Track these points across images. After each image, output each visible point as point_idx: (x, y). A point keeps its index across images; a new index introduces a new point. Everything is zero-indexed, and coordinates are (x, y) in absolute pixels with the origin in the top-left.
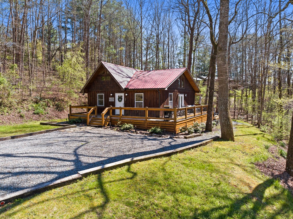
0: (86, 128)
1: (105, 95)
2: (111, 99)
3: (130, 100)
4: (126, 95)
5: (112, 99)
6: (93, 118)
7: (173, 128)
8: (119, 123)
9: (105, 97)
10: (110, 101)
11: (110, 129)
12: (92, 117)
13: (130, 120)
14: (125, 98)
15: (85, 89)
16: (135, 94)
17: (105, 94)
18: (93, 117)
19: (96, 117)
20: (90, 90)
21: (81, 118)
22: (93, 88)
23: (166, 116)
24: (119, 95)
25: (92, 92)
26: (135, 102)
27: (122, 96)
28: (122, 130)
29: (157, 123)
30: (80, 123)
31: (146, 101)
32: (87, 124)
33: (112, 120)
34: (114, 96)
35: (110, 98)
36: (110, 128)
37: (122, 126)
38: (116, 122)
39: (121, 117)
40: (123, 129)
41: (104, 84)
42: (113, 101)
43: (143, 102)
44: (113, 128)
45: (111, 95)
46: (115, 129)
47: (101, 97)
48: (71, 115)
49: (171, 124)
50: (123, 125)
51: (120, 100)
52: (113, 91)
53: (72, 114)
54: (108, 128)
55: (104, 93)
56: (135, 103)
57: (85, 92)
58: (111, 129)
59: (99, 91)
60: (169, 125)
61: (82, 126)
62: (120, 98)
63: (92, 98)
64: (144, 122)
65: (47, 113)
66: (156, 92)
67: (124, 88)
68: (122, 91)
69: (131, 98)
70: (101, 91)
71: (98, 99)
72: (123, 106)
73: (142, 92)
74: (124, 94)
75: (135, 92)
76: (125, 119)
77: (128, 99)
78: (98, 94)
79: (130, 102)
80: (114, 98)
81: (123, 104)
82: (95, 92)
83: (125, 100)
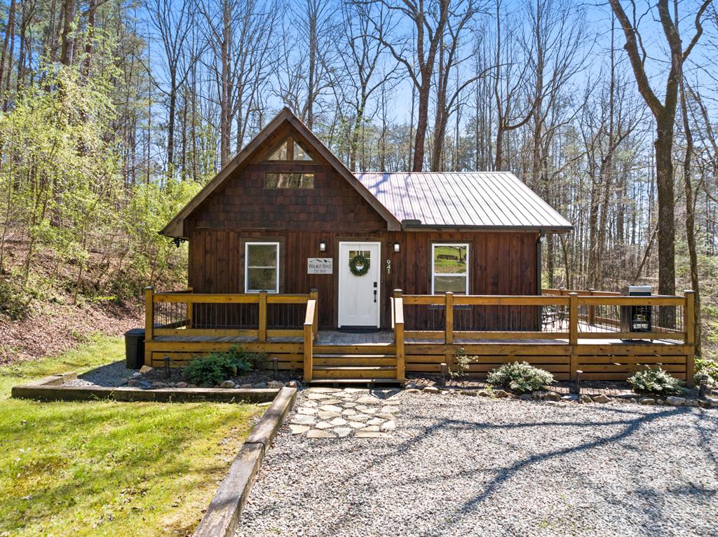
1: (287, 249)
2: (317, 266)
3: (410, 268)
4: (397, 247)
5: (324, 266)
9: (286, 257)
10: (310, 271)
13: (499, 349)
14: (389, 262)
16: (434, 245)
17: (287, 243)
22: (221, 218)
24: (355, 249)
25: (213, 233)
26: (434, 274)
31: (479, 272)
34: (332, 253)
35: (312, 261)
40: (529, 387)
41: (280, 200)
42: (330, 271)
43: (466, 274)
45: (321, 246)
48: (155, 338)
49: (678, 353)
51: (359, 268)
55: (283, 239)
56: (430, 280)
59: (250, 232)
60: (666, 359)
62: (359, 262)
63: (212, 258)
64: (567, 350)
66: (523, 242)
67: (400, 221)
68: (372, 234)
69: (411, 259)
70: (266, 231)
71: (249, 265)
72: (375, 292)
73: (464, 239)
74: (379, 243)
75: (432, 238)
76: (473, 345)
77: (400, 266)
78: (247, 244)
79: (408, 276)
80: (332, 259)
81: (375, 285)
82: (232, 234)
83: (389, 267)
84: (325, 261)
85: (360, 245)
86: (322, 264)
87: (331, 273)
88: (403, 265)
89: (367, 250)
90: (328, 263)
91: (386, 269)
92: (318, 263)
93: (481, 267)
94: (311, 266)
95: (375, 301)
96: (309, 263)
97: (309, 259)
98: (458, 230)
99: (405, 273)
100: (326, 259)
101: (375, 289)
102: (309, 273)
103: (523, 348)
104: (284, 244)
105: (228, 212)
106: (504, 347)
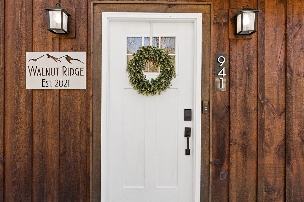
5: (66, 71)
10: (33, 83)
35: (35, 59)
42: (79, 83)
51: (151, 75)
72: (188, 132)
74: (198, 17)
77: (249, 71)
79: (267, 95)
80: (84, 54)
81: (188, 115)
84: (68, 59)
86: (59, 65)
87: (84, 87)
88: (254, 68)
89: (170, 34)
90: (74, 64)
92: (51, 64)
94: (36, 71)
95: (188, 152)
96: (29, 64)
97: (29, 55)
99: (261, 88)
100: (71, 54)
101: (188, 124)
102: (29, 87)
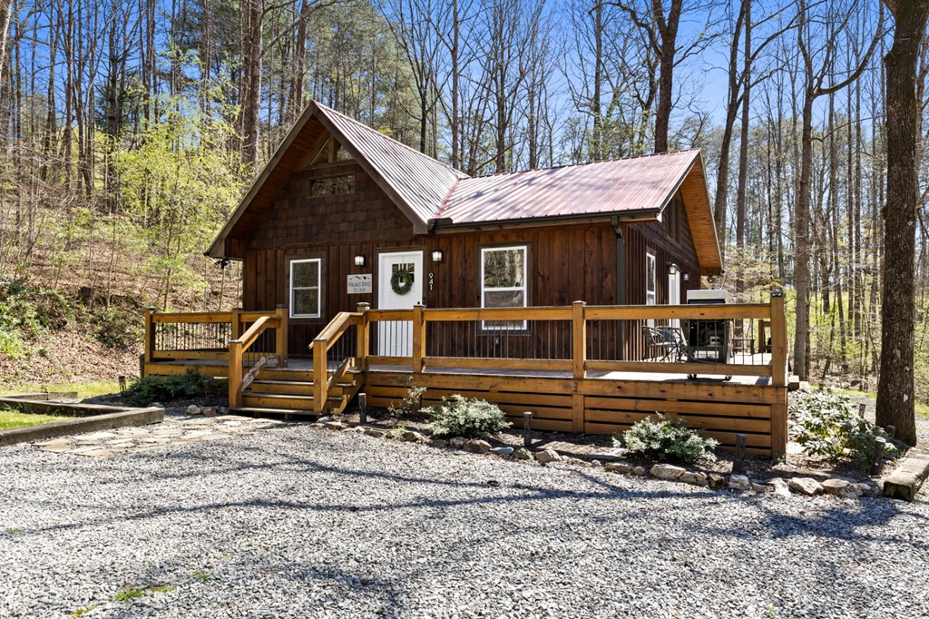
0: (218, 426)
1: (328, 266)
2: (356, 284)
3: (456, 282)
4: (437, 256)
5: (364, 284)
6: (266, 374)
7: (766, 426)
8: (412, 394)
9: (326, 275)
10: (350, 290)
11: (362, 429)
12: (258, 365)
13: (476, 381)
14: (431, 276)
15: (230, 237)
16: (483, 251)
17: (328, 259)
18: (265, 368)
19: (281, 364)
20: (254, 243)
21: (203, 371)
22: (270, 235)
23: (701, 354)
24: (399, 261)
25: (263, 252)
26: (484, 290)
27: (412, 267)
28: (442, 436)
29: (655, 393)
30: (191, 397)
31: (540, 284)
32: (227, 406)
33: (369, 380)
34: (371, 267)
35: (351, 279)
36: (363, 422)
37: (440, 411)
38: (395, 391)
39: (423, 363)
40: (445, 431)
41: (322, 210)
42: (369, 290)
43: (524, 288)
44: (384, 427)
45: (359, 260)
46: (395, 432)
47: (306, 274)
48: (155, 360)
49: (754, 400)
50: (445, 410)
51: (402, 285)
52: (366, 243)
53: (157, 355)
54: (353, 425)
55: (324, 253)
56: (479, 298)
57: (229, 254)
58: (367, 433)
59: (296, 249)
60: (733, 409)
61: (202, 415)
62: (402, 278)
63: (261, 280)
65: (42, 354)
66: (600, 238)
67: (426, 221)
68: (414, 242)
69: (458, 271)
70: (310, 246)
71: (294, 286)
73: (521, 240)
74: (421, 253)
75: (482, 241)
76: (443, 375)
77: (445, 280)
78: (292, 262)
79: (453, 293)
80: (371, 275)
82: (279, 251)
83: (431, 282)
84: (365, 278)
85: (403, 256)
86: (360, 281)
87: (371, 292)
88: (447, 278)
89: (411, 262)
90: (367, 280)
91: (429, 285)
92: (357, 281)
93: (543, 277)
94: (352, 285)
96: (349, 281)
97: (349, 277)
98: (501, 226)
99: (451, 289)
100: (366, 275)
102: (349, 292)
103: (506, 381)
104: (325, 260)
105: (277, 228)
106: (482, 379)
